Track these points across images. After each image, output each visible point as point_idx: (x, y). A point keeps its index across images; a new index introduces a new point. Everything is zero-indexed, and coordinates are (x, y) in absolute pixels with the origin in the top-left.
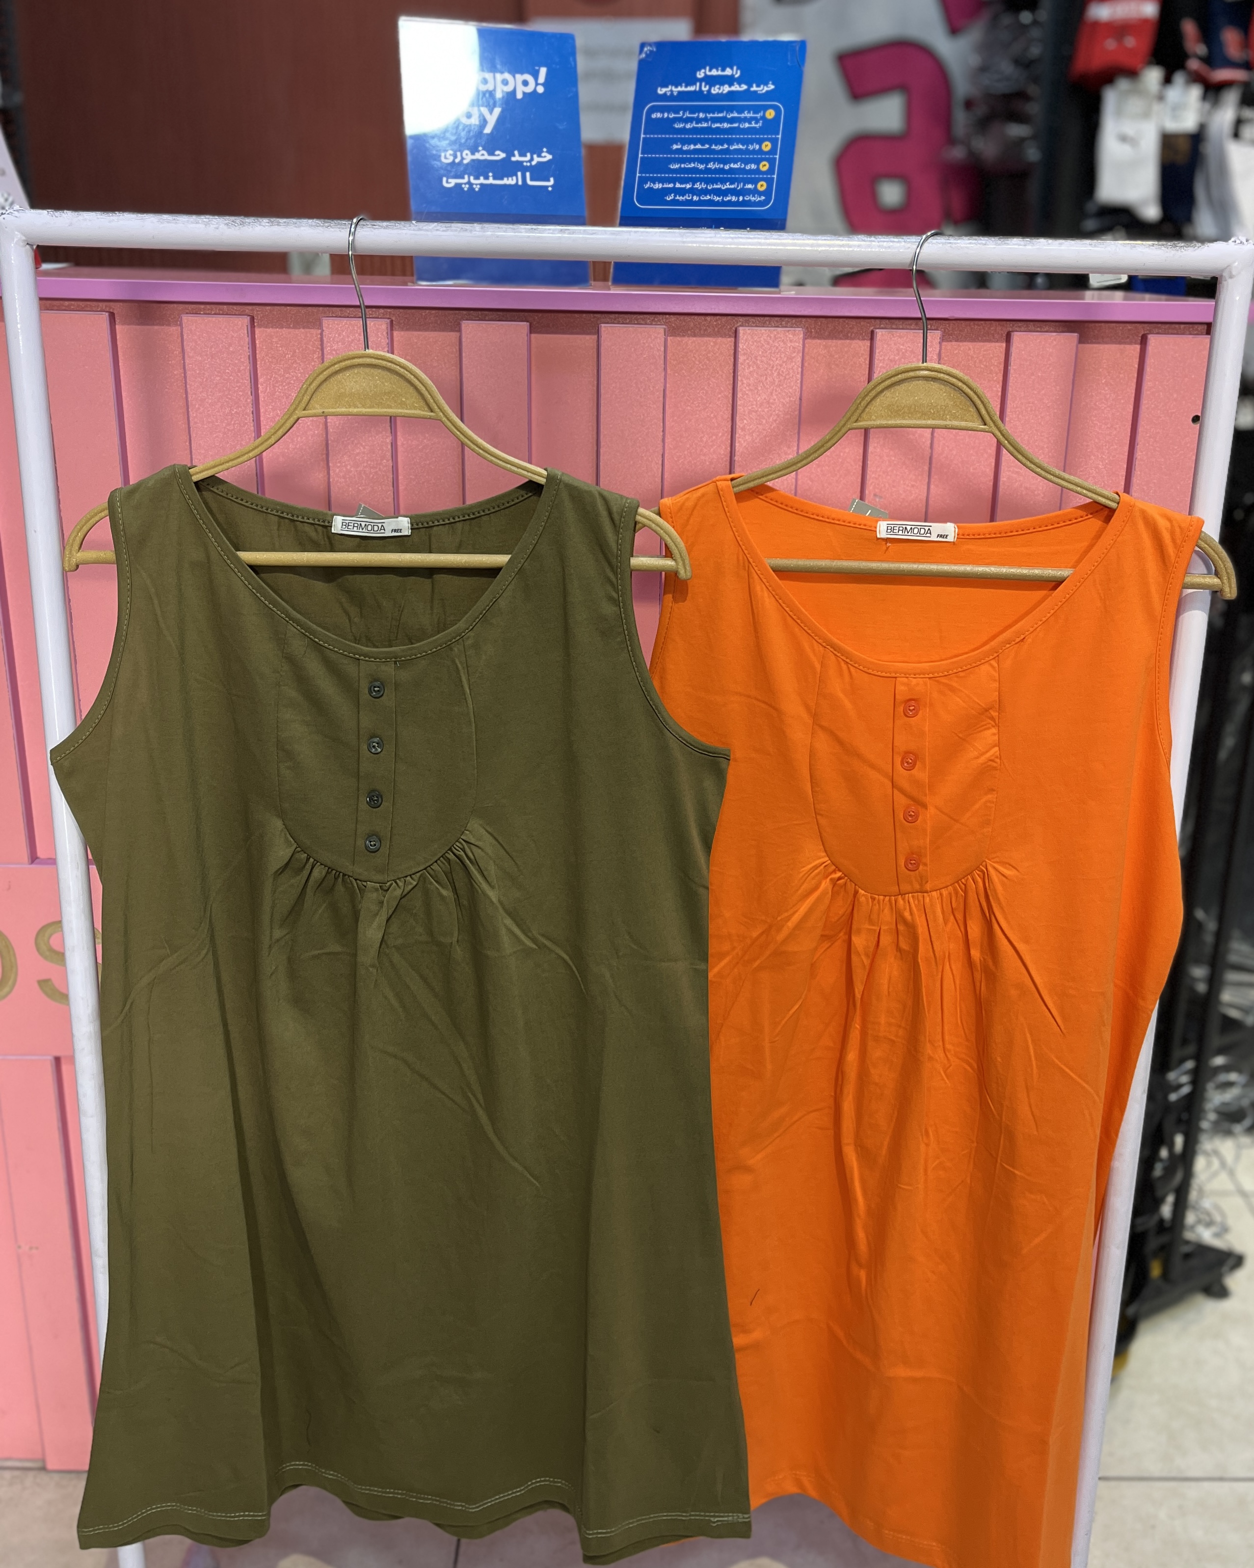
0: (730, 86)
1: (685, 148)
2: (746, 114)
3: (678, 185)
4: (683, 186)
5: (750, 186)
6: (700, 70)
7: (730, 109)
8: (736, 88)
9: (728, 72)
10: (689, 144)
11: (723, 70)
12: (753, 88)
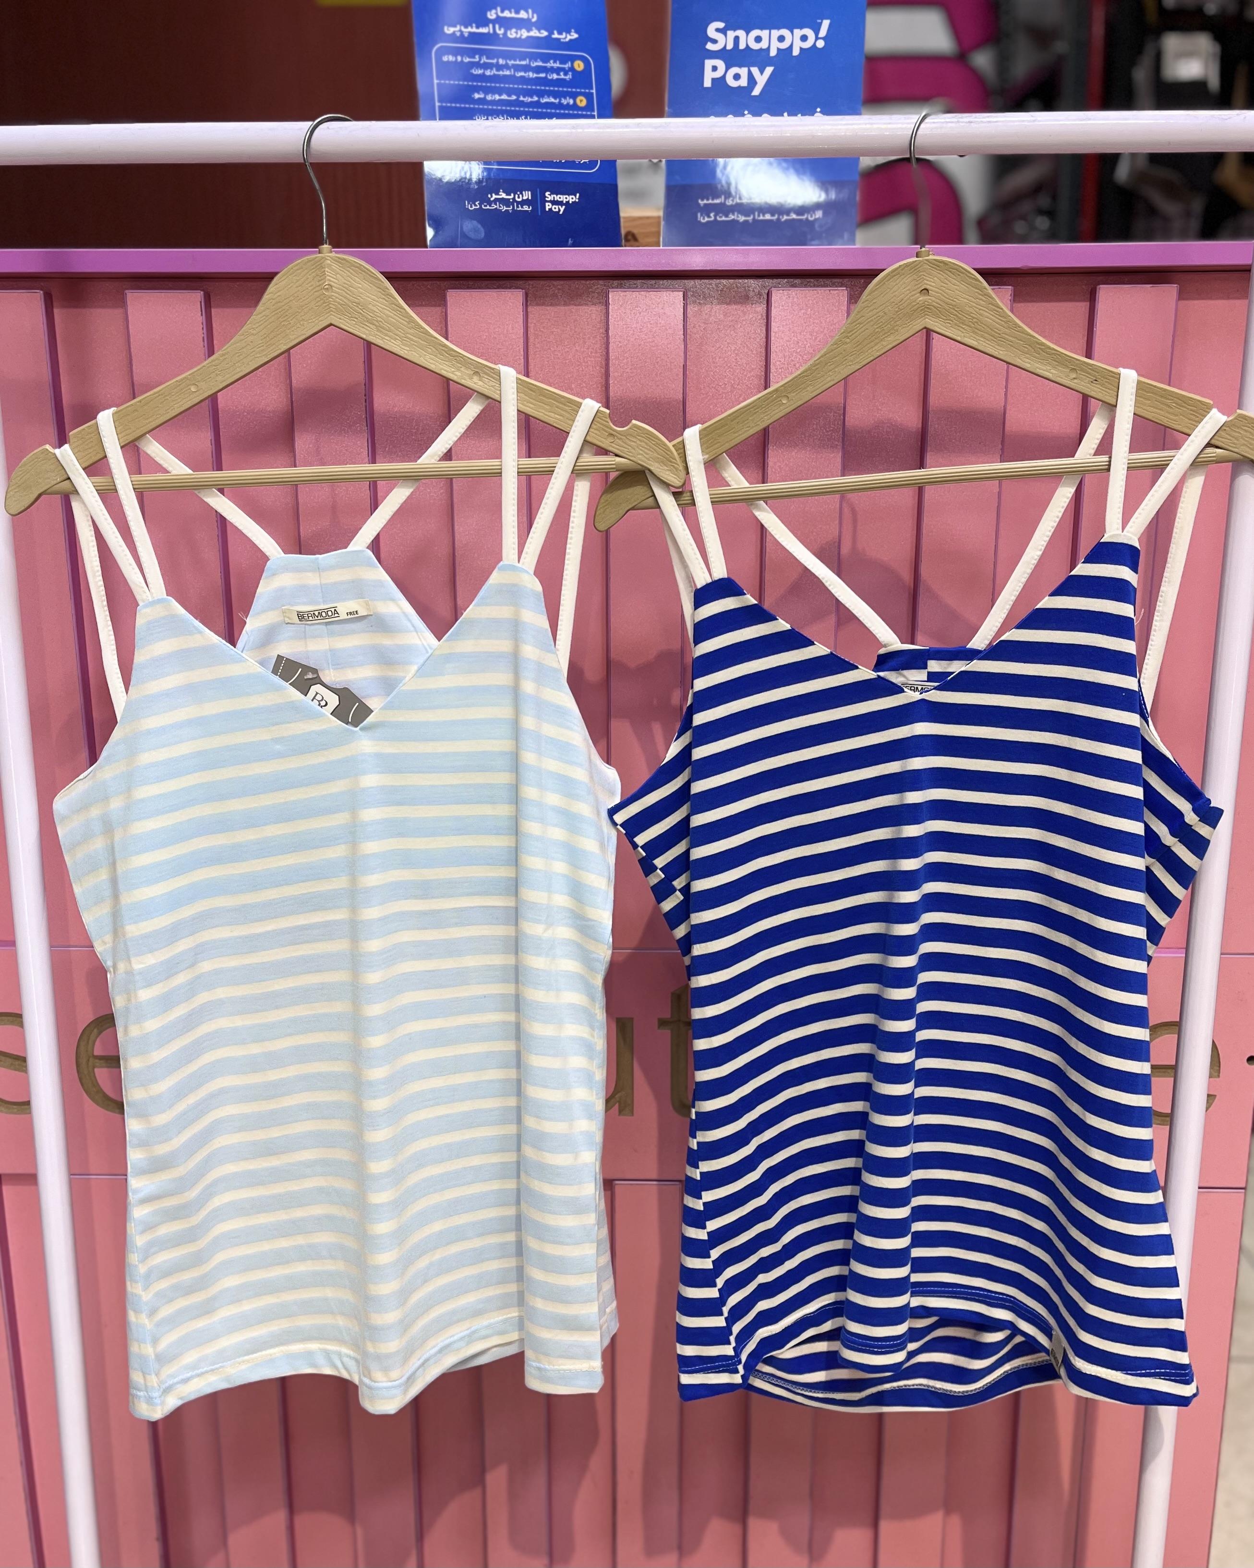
0: (529, 30)
1: (489, 97)
2: (551, 64)
6: (490, 10)
7: (535, 57)
8: (534, 33)
9: (523, 15)
10: (494, 93)
11: (517, 12)
12: (556, 35)
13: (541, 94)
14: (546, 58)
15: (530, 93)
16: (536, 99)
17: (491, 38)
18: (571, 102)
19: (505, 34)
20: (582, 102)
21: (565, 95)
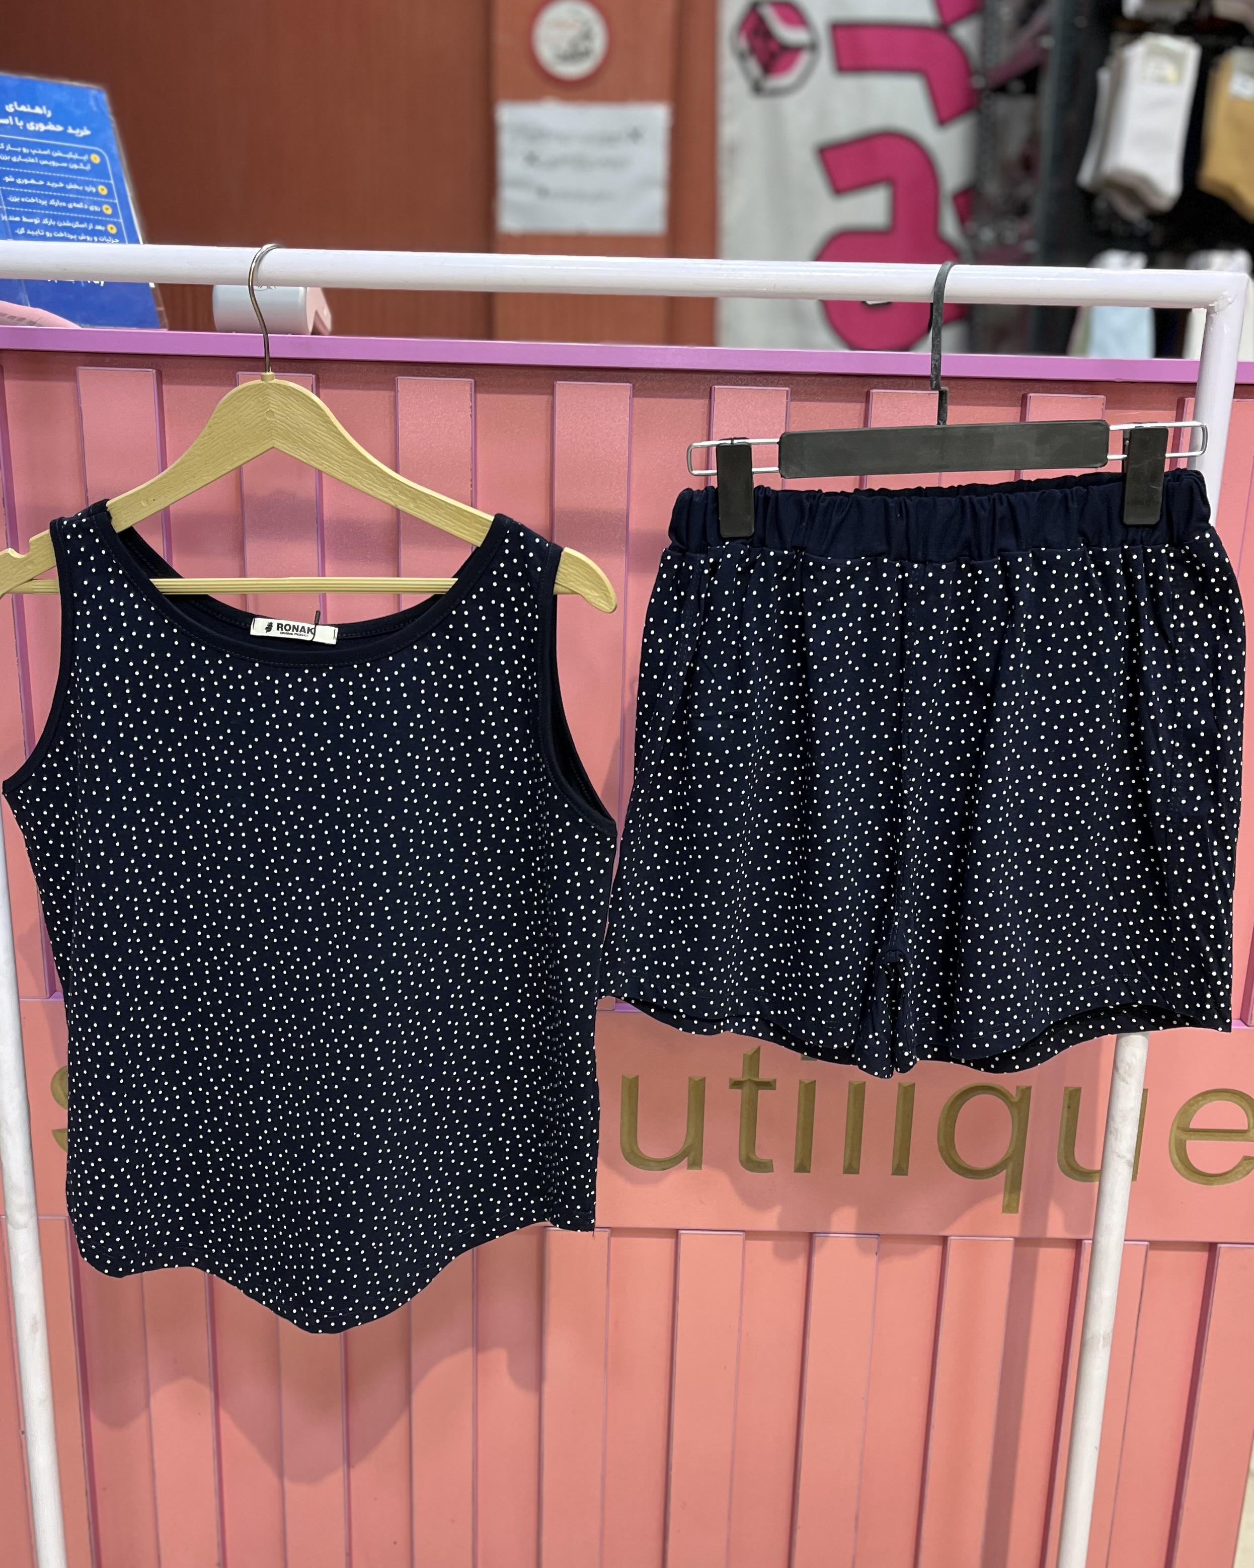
0: (46, 124)
1: (19, 181)
2: (70, 155)
3: (25, 219)
4: (31, 221)
5: (99, 227)
6: (8, 104)
7: (55, 148)
8: (51, 127)
9: (38, 110)
10: (23, 178)
11: (33, 108)
12: (70, 130)
13: (66, 181)
14: (65, 150)
15: (57, 180)
16: (61, 185)
17: (14, 128)
18: (94, 190)
19: (24, 126)
20: (103, 190)
21: (88, 183)
